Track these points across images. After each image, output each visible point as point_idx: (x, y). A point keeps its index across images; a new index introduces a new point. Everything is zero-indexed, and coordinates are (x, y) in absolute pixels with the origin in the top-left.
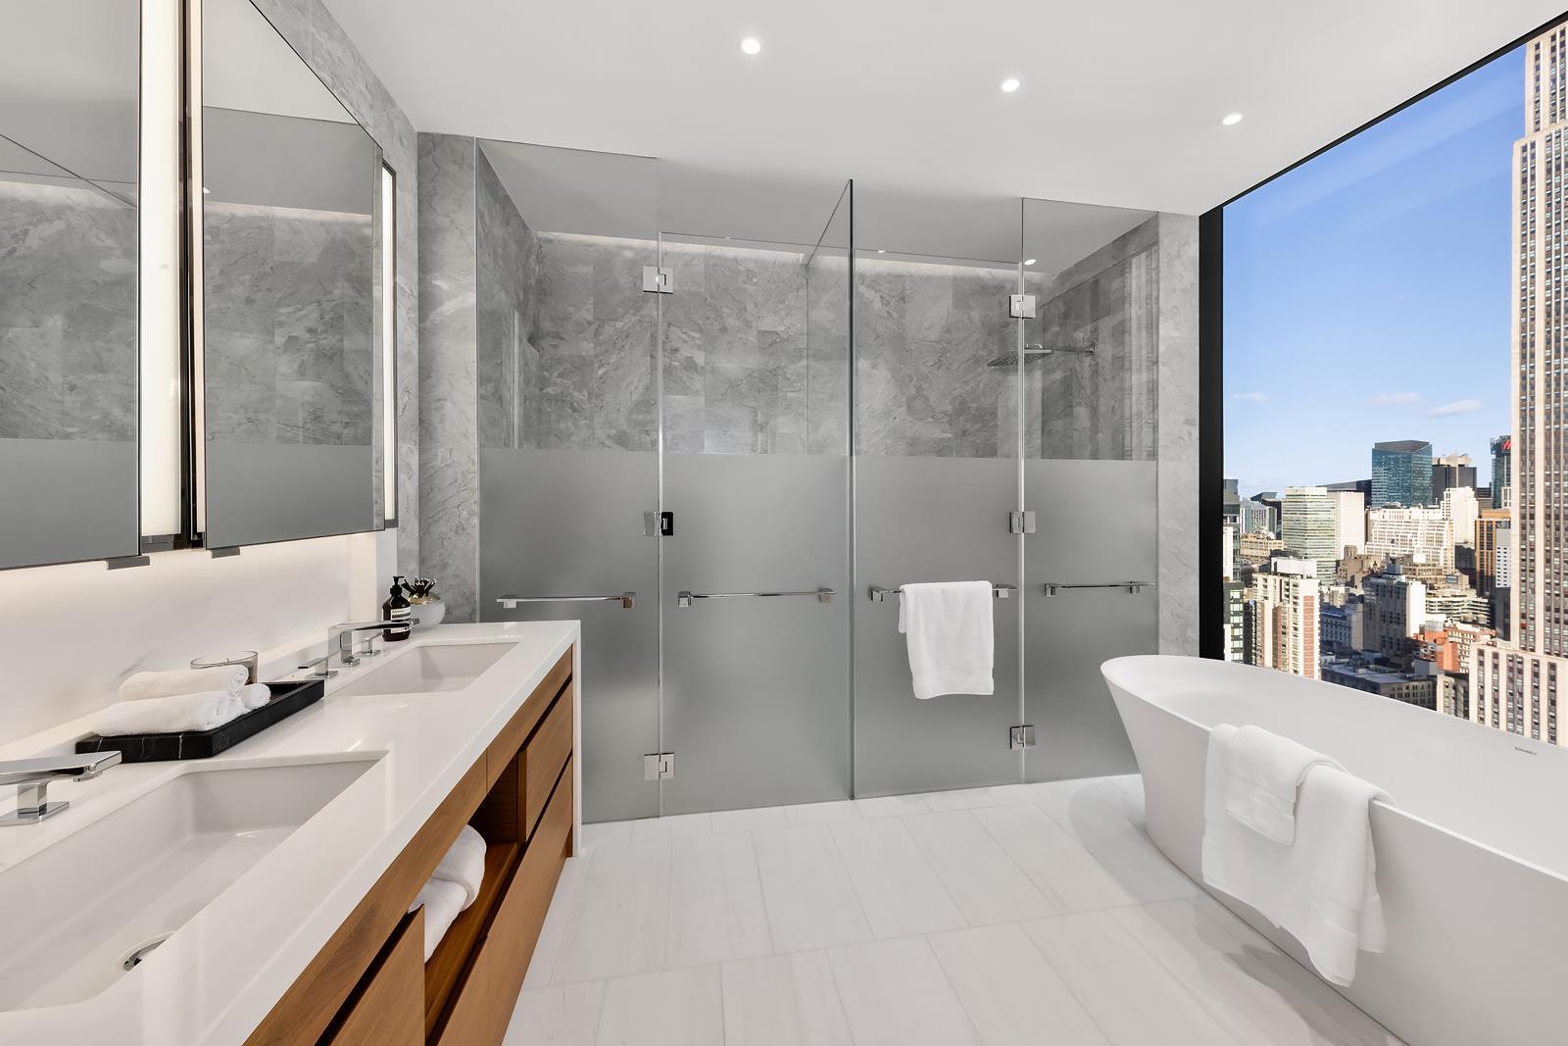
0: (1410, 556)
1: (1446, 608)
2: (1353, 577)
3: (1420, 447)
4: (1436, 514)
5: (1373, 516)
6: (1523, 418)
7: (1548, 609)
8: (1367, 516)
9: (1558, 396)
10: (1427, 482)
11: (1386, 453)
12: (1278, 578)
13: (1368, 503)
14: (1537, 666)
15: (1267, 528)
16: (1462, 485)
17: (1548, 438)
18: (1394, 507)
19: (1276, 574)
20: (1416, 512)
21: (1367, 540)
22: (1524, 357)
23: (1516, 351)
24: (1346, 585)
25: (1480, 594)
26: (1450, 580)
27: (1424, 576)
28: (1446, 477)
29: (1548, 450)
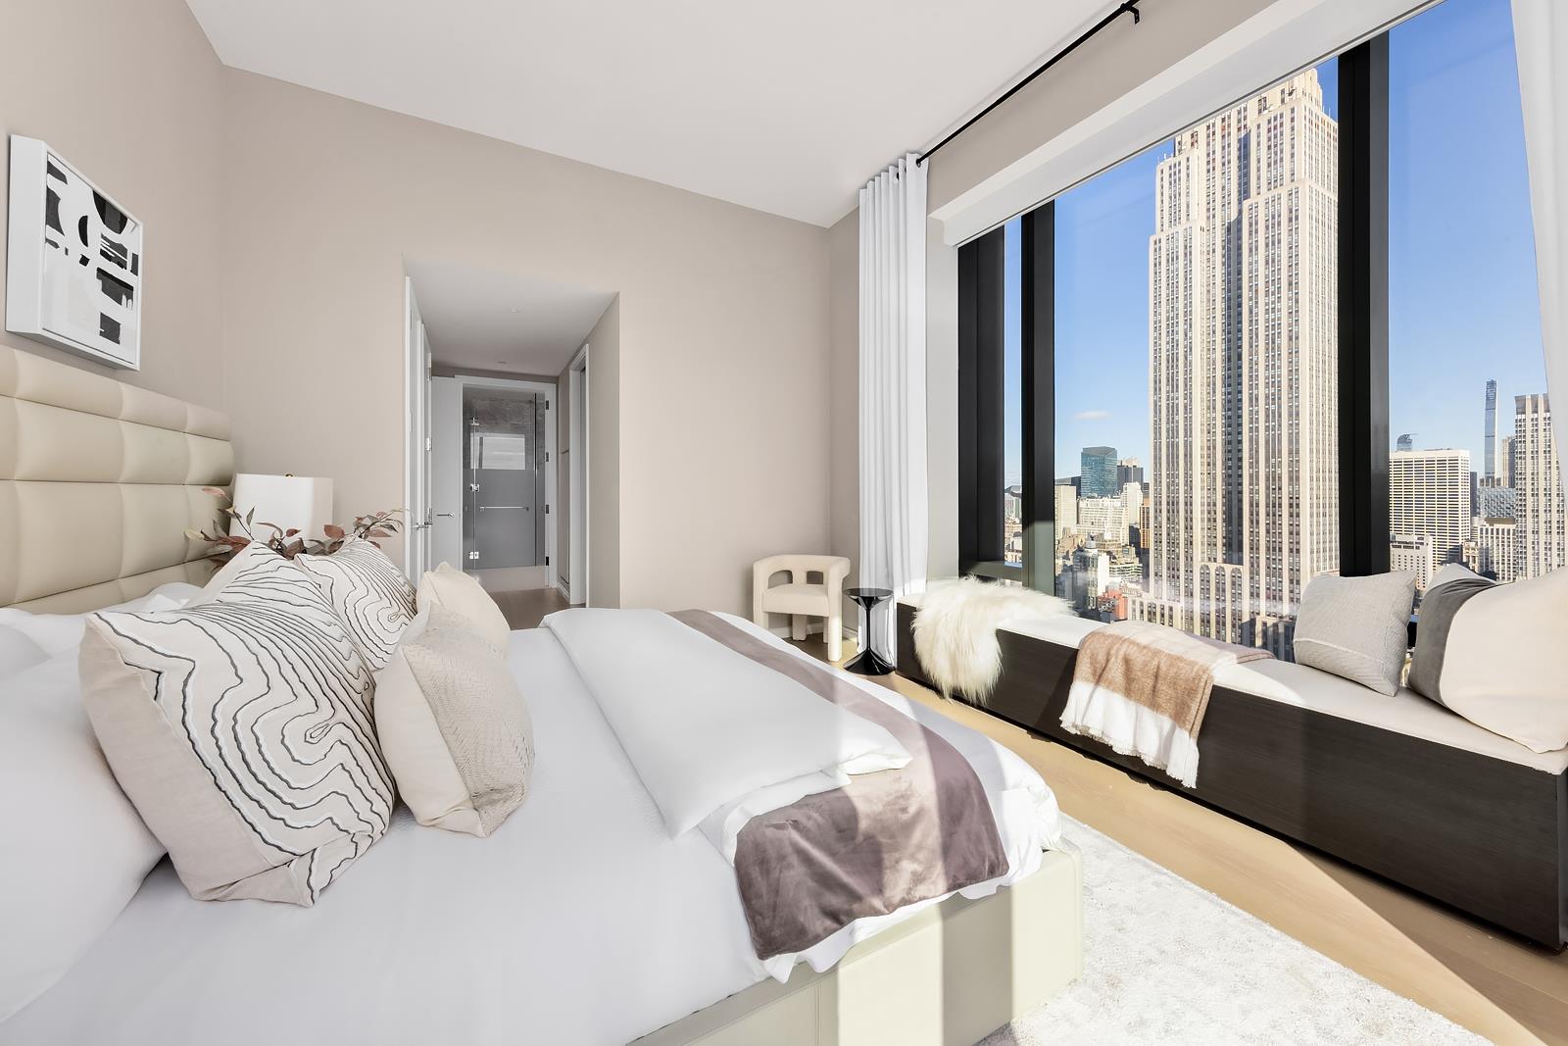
0: (1102, 534)
1: (1122, 571)
2: (1068, 552)
3: (1109, 452)
4: (1117, 503)
5: (1082, 504)
6: (1155, 433)
7: (1169, 569)
8: (1078, 504)
9: (1173, 418)
10: (1115, 477)
11: (1088, 455)
12: (1014, 554)
13: (1079, 494)
14: (1163, 609)
15: (1014, 515)
16: (1134, 481)
17: (1168, 447)
18: (1093, 497)
19: (1013, 551)
20: (1107, 501)
21: (1078, 522)
22: (1155, 390)
23: (1152, 385)
24: (1064, 558)
25: (1140, 562)
26: (1126, 553)
27: (1111, 549)
28: (1126, 474)
29: (1168, 456)
